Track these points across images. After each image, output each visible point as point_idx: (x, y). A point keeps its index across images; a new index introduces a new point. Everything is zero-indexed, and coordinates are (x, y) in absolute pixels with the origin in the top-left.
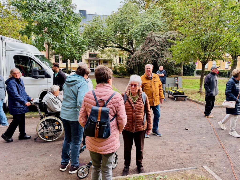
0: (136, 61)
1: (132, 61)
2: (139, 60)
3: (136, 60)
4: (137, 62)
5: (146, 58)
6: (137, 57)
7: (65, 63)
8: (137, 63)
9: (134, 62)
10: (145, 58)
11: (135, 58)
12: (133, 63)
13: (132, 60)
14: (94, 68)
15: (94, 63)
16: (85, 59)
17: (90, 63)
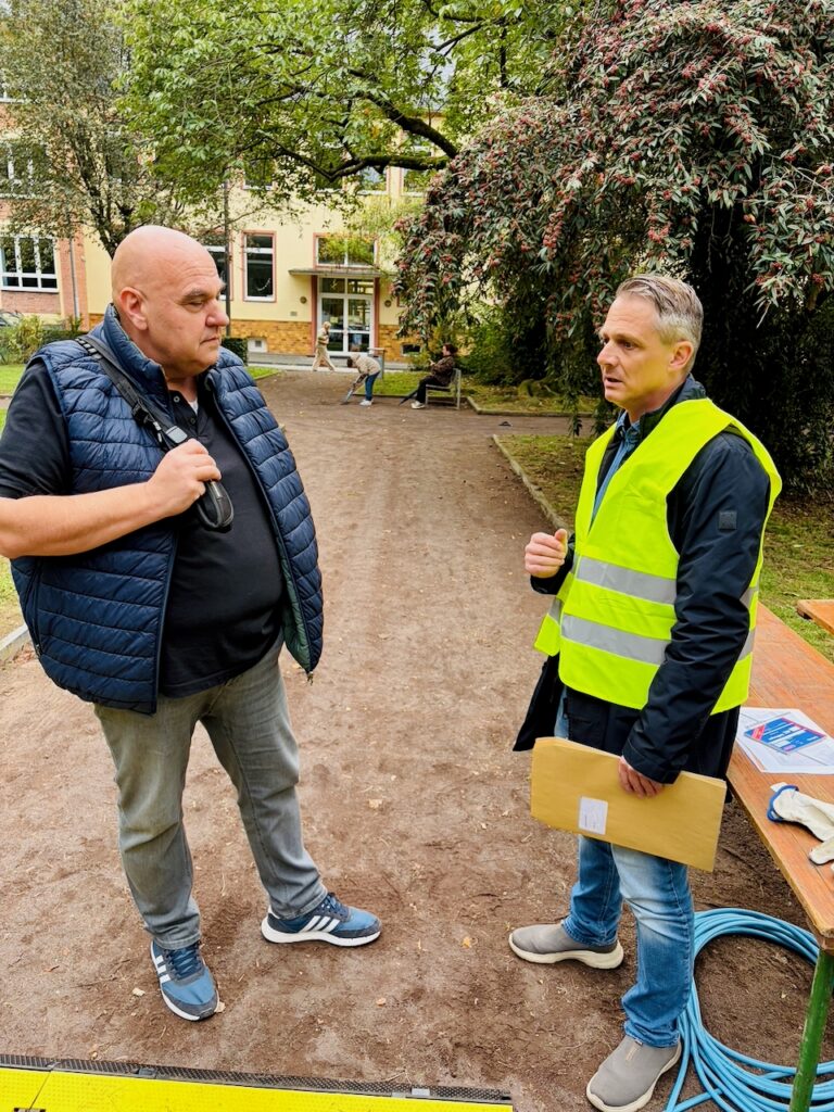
1: (430, 237)
3: (471, 224)
5: (584, 176)
12: (432, 263)
14: (346, 325)
15: (346, 297)
16: (290, 272)
17: (322, 296)
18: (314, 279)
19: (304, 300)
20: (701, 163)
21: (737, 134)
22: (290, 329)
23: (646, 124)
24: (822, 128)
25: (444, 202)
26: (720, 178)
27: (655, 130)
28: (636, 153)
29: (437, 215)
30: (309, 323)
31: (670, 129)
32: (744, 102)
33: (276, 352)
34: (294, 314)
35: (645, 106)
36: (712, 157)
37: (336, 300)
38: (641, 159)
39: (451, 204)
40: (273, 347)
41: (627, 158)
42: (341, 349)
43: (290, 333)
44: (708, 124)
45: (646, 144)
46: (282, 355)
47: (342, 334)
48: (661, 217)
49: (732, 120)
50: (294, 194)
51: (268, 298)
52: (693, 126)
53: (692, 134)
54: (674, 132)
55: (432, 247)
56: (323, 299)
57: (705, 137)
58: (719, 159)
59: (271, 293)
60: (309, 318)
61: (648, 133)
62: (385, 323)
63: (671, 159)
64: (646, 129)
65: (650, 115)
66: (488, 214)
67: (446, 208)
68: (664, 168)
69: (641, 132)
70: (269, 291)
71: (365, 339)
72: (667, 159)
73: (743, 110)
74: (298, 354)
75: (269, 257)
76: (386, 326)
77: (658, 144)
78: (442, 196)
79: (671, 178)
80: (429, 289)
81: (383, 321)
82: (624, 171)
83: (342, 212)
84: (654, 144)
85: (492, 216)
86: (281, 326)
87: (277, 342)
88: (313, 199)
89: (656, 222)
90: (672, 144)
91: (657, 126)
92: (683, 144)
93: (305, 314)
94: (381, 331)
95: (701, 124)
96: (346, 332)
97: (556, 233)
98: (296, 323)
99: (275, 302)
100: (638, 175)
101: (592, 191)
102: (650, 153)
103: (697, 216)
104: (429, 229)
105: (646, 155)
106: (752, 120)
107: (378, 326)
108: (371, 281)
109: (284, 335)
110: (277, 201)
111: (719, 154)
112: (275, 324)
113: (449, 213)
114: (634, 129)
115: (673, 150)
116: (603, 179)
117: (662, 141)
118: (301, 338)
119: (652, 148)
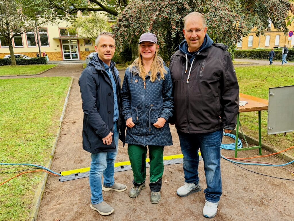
0: (131, 29)
1: (121, 29)
2: (138, 25)
3: (130, 26)
4: (134, 31)
5: (157, 16)
6: (131, 16)
7: (8, 47)
8: (132, 33)
9: (124, 31)
10: (155, 17)
11: (127, 20)
12: (122, 35)
13: (120, 26)
14: (71, 52)
15: (70, 44)
16: (53, 38)
17: (63, 44)
18: (60, 40)
19: (58, 46)
20: (180, 13)
21: (186, 8)
22: (55, 54)
23: (168, 6)
24: (200, 6)
25: (123, 21)
26: (183, 16)
27: (170, 7)
28: (167, 11)
29: (122, 24)
30: (61, 52)
31: (173, 7)
32: (186, 2)
33: (52, 60)
34: (55, 50)
35: (168, 2)
36: (181, 12)
37: (67, 45)
38: (168, 13)
39: (124, 22)
40: (51, 59)
41: (165, 13)
42: (70, 58)
43: (55, 55)
44: (180, 6)
45: (169, 10)
46: (53, 61)
47: (70, 54)
48: (174, 24)
49: (185, 5)
50: (57, 18)
51: (47, 46)
52: (178, 6)
53: (177, 8)
54: (174, 7)
55: (121, 31)
56: (63, 45)
57: (180, 8)
58: (183, 13)
59: (48, 44)
60: (60, 51)
61: (169, 8)
62: (82, 50)
63: (174, 13)
64: (168, 7)
65: (169, 4)
66: (134, 24)
67: (123, 22)
68: (173, 14)
69: (167, 7)
70: (47, 44)
71: (76, 55)
72: (173, 13)
73: (186, 3)
74: (58, 61)
75: (46, 35)
76: (82, 51)
77: (171, 10)
78: (122, 20)
79: (175, 16)
80: (121, 40)
81: (81, 50)
82: (165, 15)
83: (70, 22)
84: (170, 10)
85: (135, 24)
86: (52, 53)
87: (52, 57)
88: (62, 19)
89: (173, 25)
90: (174, 10)
91: (170, 6)
92: (176, 10)
93: (59, 50)
94: (81, 53)
95: (179, 6)
96: (71, 54)
97: (151, 27)
98: (57, 52)
99: (49, 47)
100: (168, 16)
101: (159, 19)
102: (170, 12)
103: (180, 23)
104: (120, 27)
105: (169, 12)
106: (188, 5)
107: (79, 51)
108: (76, 40)
109: (53, 56)
110: (53, 20)
111: (183, 12)
112: (51, 53)
113: (125, 24)
114: (166, 7)
115: (174, 11)
116: (161, 16)
117: (172, 9)
118: (58, 56)
119: (170, 11)
